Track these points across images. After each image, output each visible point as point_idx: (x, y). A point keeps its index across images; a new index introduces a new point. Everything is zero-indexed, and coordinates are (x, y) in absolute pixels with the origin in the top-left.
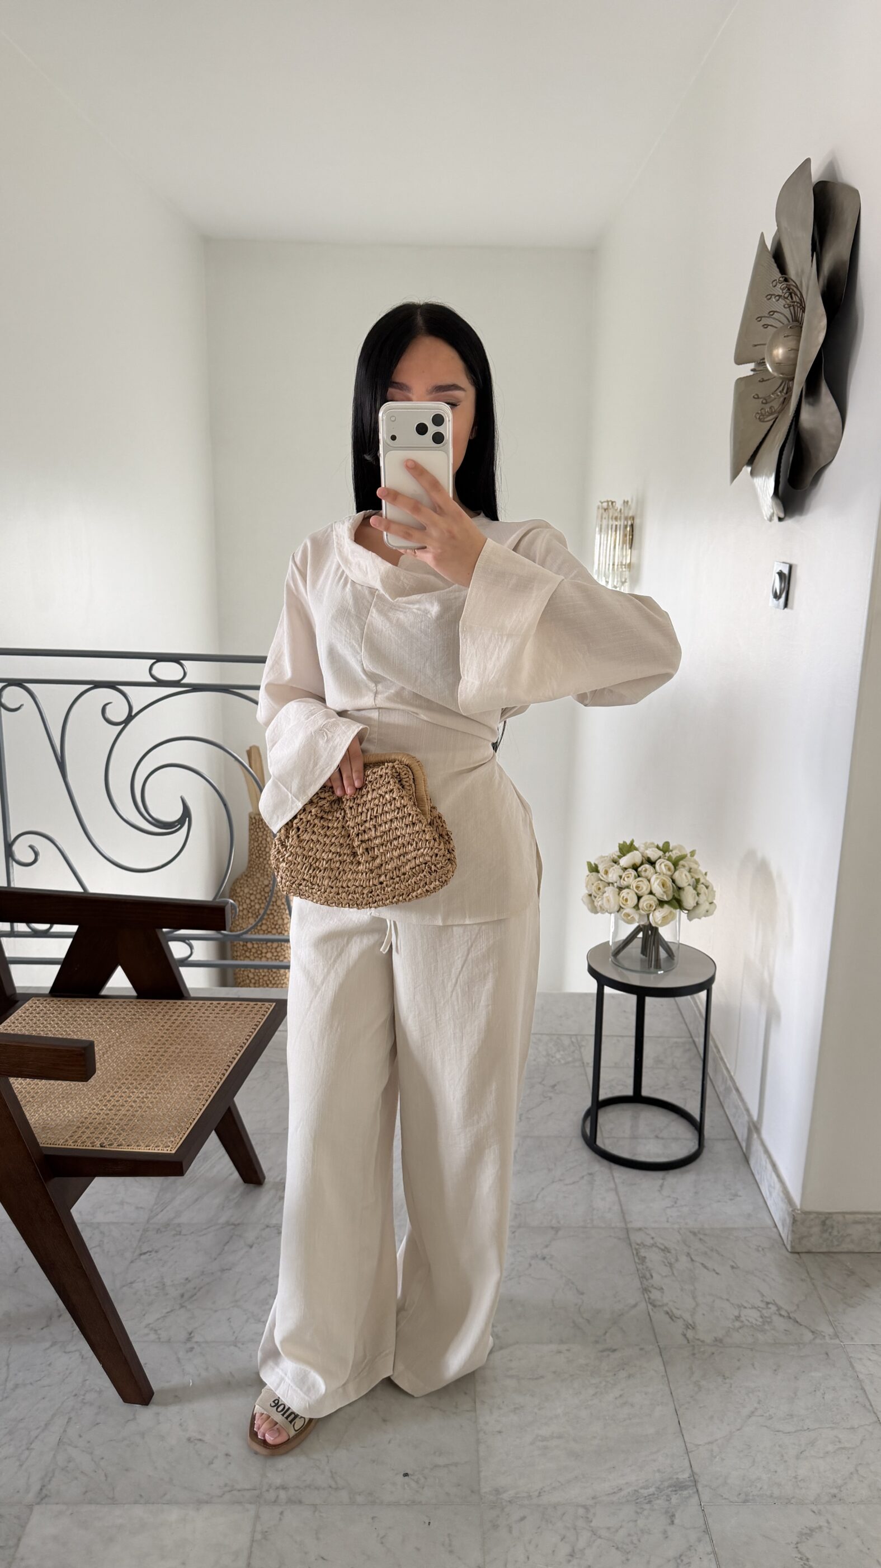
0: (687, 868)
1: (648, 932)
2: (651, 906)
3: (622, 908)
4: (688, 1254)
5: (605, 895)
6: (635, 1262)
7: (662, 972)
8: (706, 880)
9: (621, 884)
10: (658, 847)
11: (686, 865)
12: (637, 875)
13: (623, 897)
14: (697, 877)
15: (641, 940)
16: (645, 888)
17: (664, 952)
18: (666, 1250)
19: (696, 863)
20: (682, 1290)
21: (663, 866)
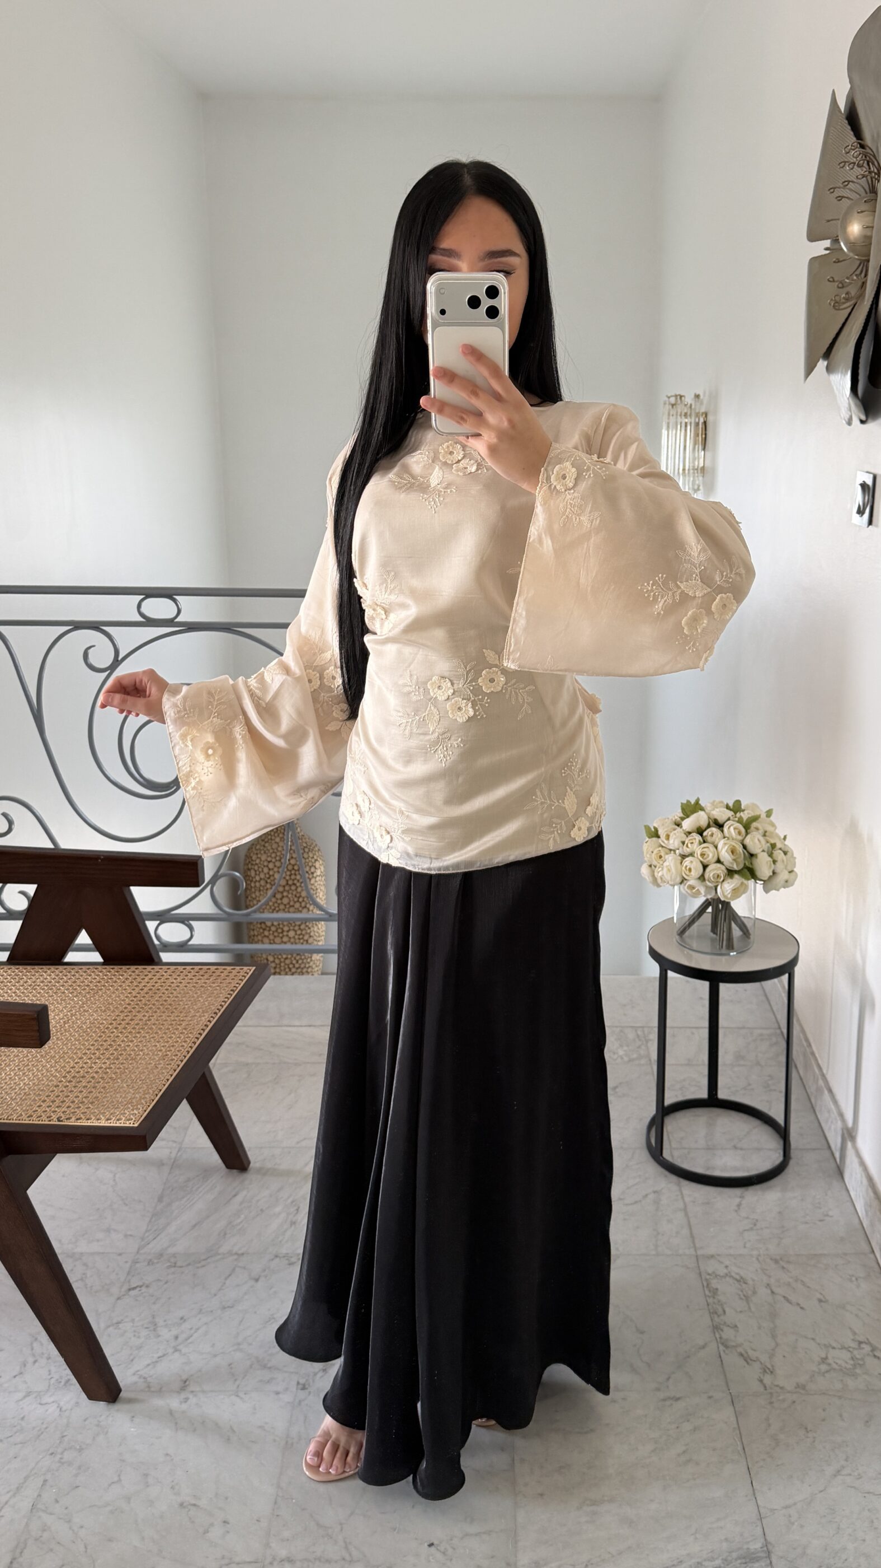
0: (761, 831)
1: (717, 906)
2: (718, 876)
3: (686, 880)
4: (768, 1285)
5: (665, 864)
6: (705, 1294)
7: (735, 953)
8: (785, 845)
9: (683, 851)
10: (728, 807)
11: (760, 827)
12: (702, 840)
13: (686, 867)
14: (773, 842)
15: (710, 915)
16: (711, 855)
17: (737, 929)
18: (741, 1280)
19: (773, 825)
20: (759, 1328)
21: (732, 828)
